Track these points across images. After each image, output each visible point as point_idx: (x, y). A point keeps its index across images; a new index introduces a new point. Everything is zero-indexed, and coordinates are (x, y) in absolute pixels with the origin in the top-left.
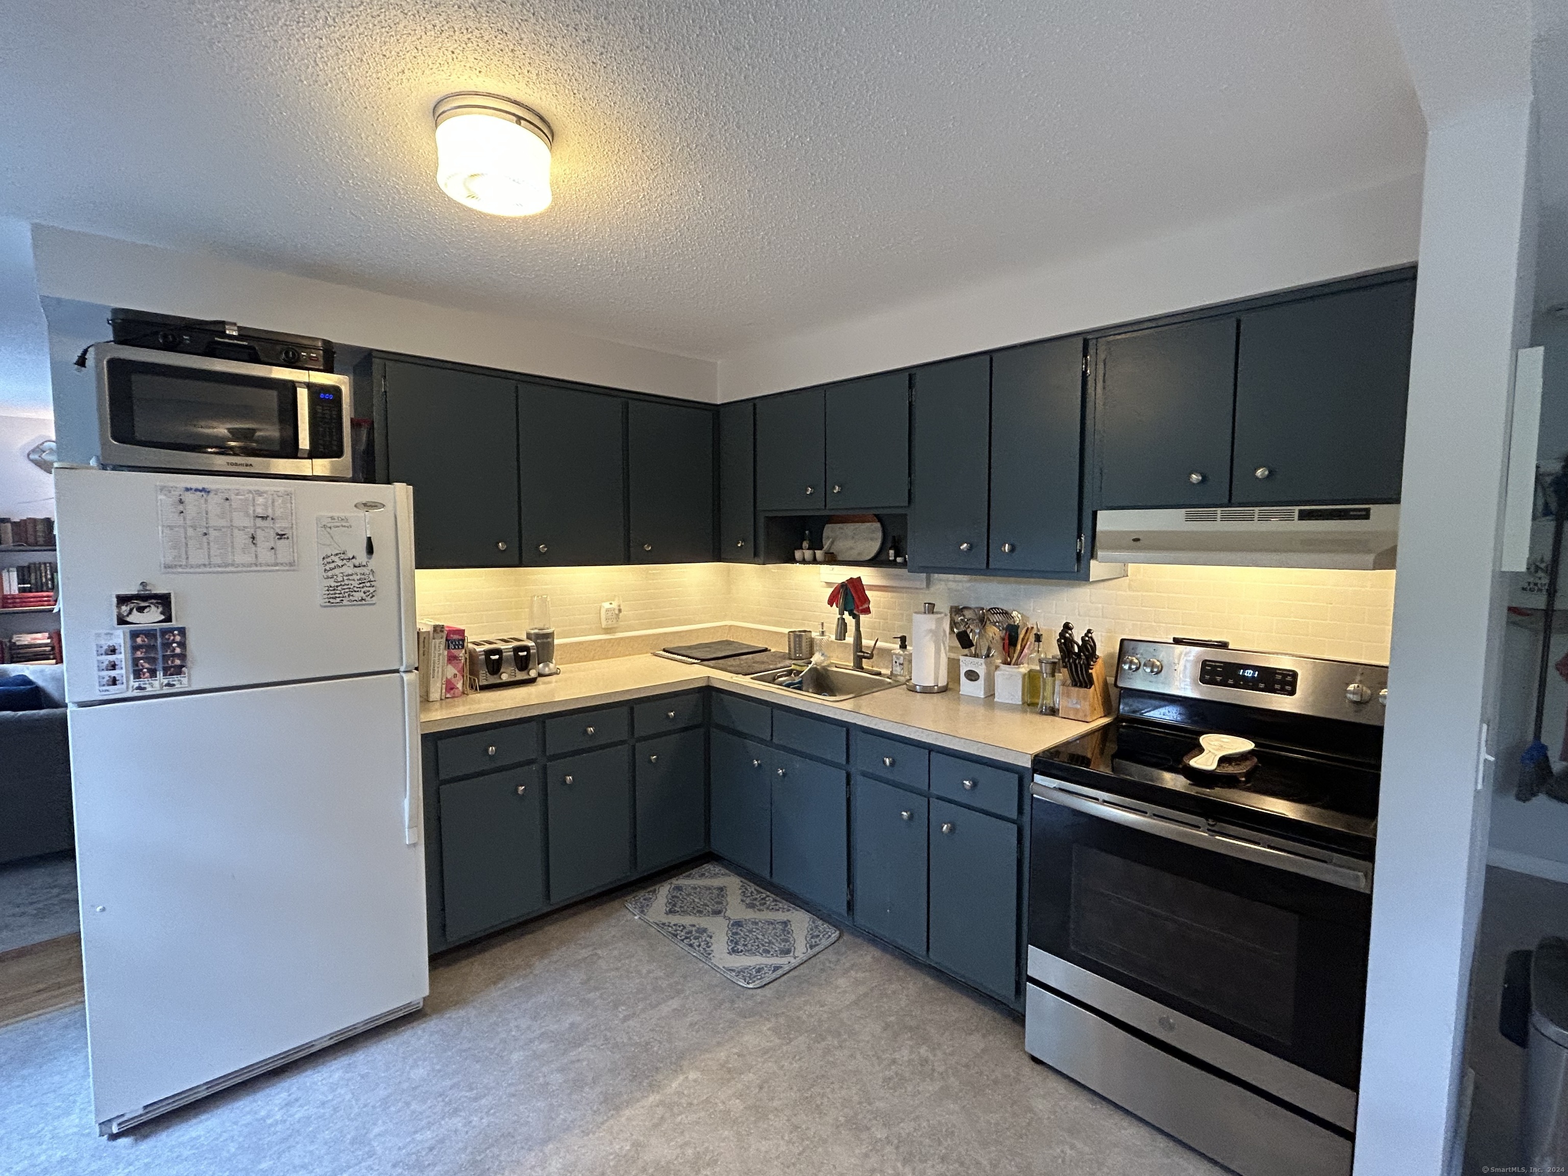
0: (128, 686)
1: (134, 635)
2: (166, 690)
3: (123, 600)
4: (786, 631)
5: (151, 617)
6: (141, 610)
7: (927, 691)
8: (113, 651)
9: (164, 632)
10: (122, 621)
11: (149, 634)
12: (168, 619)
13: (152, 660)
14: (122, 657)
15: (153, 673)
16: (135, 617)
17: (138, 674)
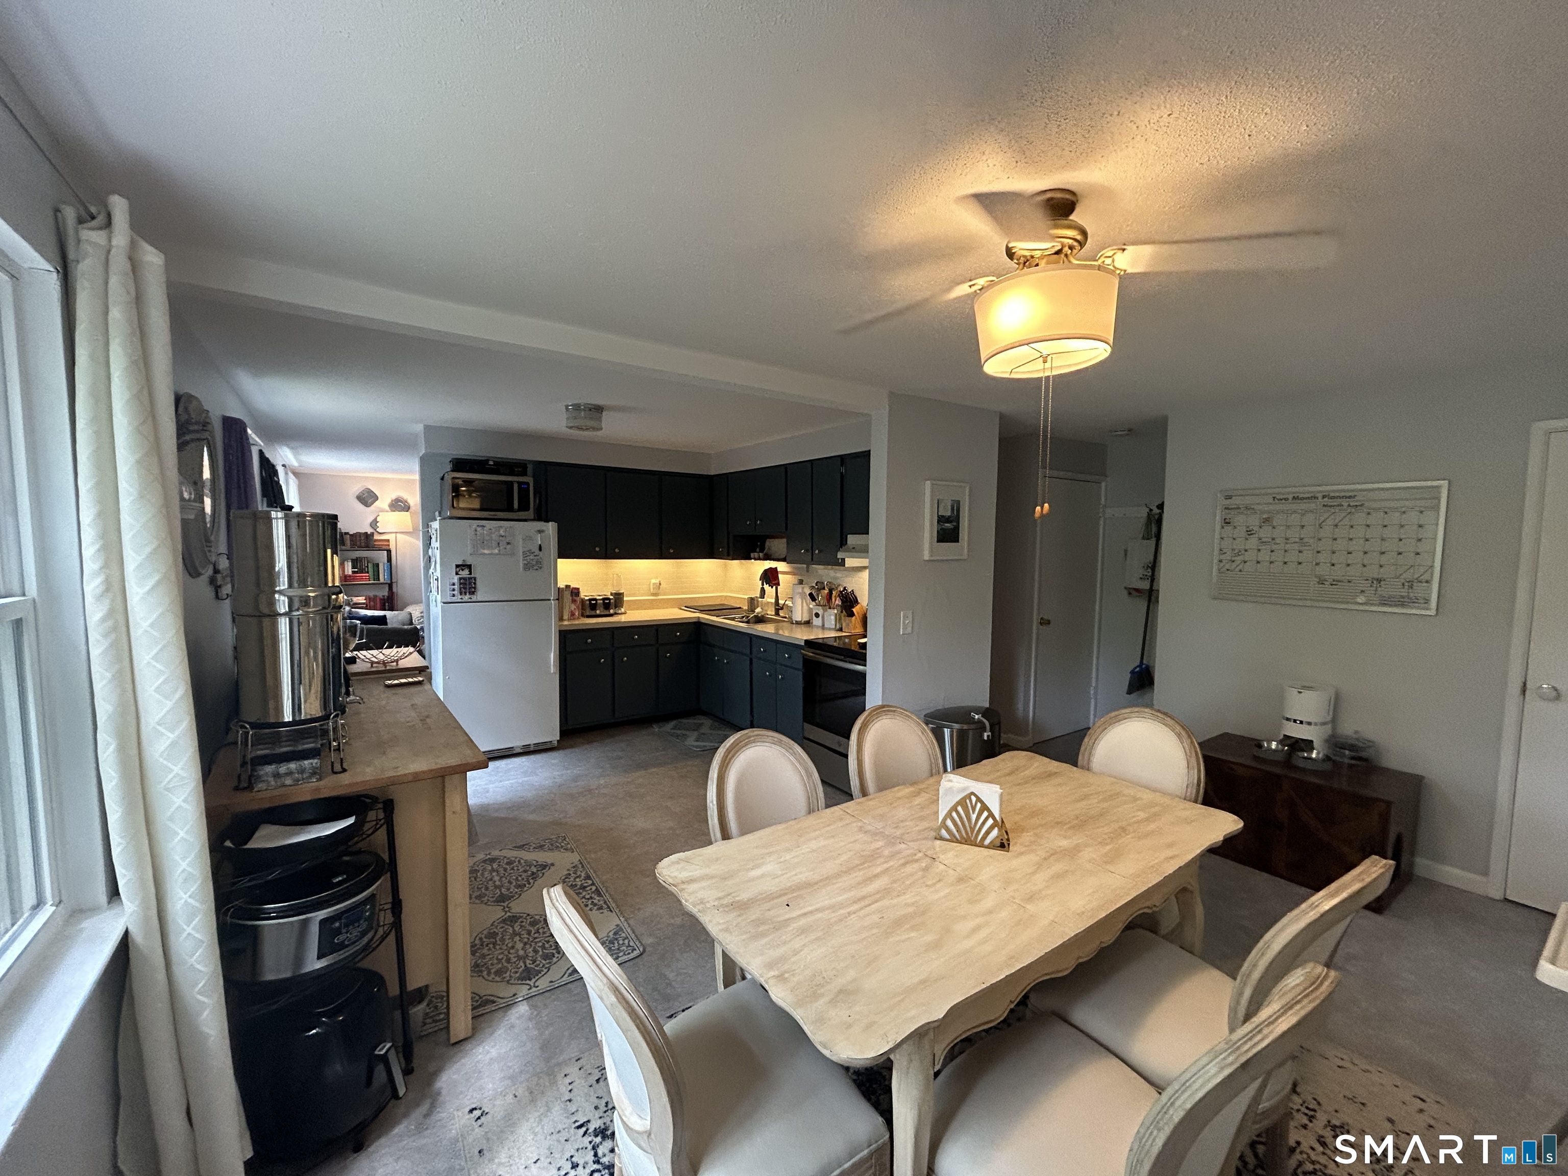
0: (458, 598)
1: (460, 579)
2: (469, 600)
3: (457, 566)
4: (746, 597)
5: (465, 573)
6: (463, 570)
7: (798, 623)
8: (454, 584)
9: (470, 578)
10: (457, 574)
11: (464, 579)
12: (471, 574)
13: (465, 588)
14: (456, 587)
15: (465, 594)
16: (461, 572)
17: (461, 594)
